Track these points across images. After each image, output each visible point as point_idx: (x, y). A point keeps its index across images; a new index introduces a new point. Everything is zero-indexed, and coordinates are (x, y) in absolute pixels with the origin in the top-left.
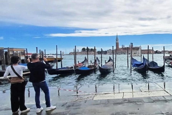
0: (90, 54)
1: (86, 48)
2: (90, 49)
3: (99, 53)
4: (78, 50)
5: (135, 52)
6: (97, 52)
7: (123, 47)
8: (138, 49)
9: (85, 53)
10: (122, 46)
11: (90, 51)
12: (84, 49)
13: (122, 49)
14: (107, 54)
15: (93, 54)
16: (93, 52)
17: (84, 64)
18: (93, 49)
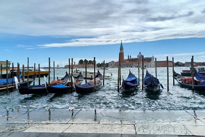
0: (89, 67)
1: (84, 60)
2: (88, 61)
3: (99, 65)
4: (74, 62)
5: (146, 64)
6: (96, 64)
7: (129, 58)
8: (149, 60)
9: (82, 66)
10: (128, 56)
11: (88, 64)
12: (81, 62)
13: (127, 60)
14: (109, 67)
15: (92, 67)
16: (92, 65)
17: (64, 80)
18: (92, 61)
